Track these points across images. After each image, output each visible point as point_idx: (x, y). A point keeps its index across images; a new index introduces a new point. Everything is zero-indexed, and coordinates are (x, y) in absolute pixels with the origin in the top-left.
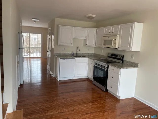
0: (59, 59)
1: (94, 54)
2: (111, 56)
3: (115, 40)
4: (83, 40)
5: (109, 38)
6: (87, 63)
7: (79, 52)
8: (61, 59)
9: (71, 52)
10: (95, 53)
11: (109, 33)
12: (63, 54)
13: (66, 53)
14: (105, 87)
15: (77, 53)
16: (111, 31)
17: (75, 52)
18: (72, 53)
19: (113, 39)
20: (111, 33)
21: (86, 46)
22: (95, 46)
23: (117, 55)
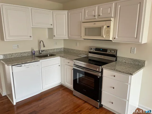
0: (10, 67)
1: (64, 48)
2: (94, 51)
3: (108, 27)
4: (47, 30)
5: (94, 24)
6: (59, 64)
7: (42, 48)
8: (13, 67)
9: (30, 50)
10: (66, 47)
11: (94, 18)
12: (16, 55)
13: (21, 53)
14: (99, 102)
15: (39, 51)
16: (96, 14)
17: (36, 49)
18: (32, 52)
19: (103, 26)
20: (96, 17)
21: (54, 38)
22: (68, 39)
23: (105, 50)
